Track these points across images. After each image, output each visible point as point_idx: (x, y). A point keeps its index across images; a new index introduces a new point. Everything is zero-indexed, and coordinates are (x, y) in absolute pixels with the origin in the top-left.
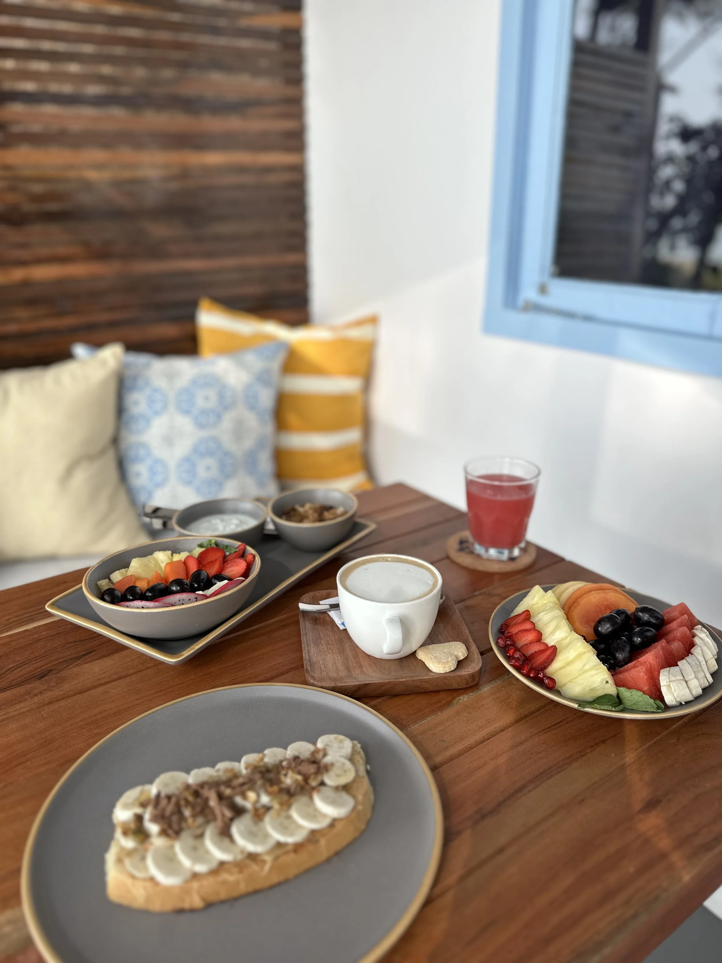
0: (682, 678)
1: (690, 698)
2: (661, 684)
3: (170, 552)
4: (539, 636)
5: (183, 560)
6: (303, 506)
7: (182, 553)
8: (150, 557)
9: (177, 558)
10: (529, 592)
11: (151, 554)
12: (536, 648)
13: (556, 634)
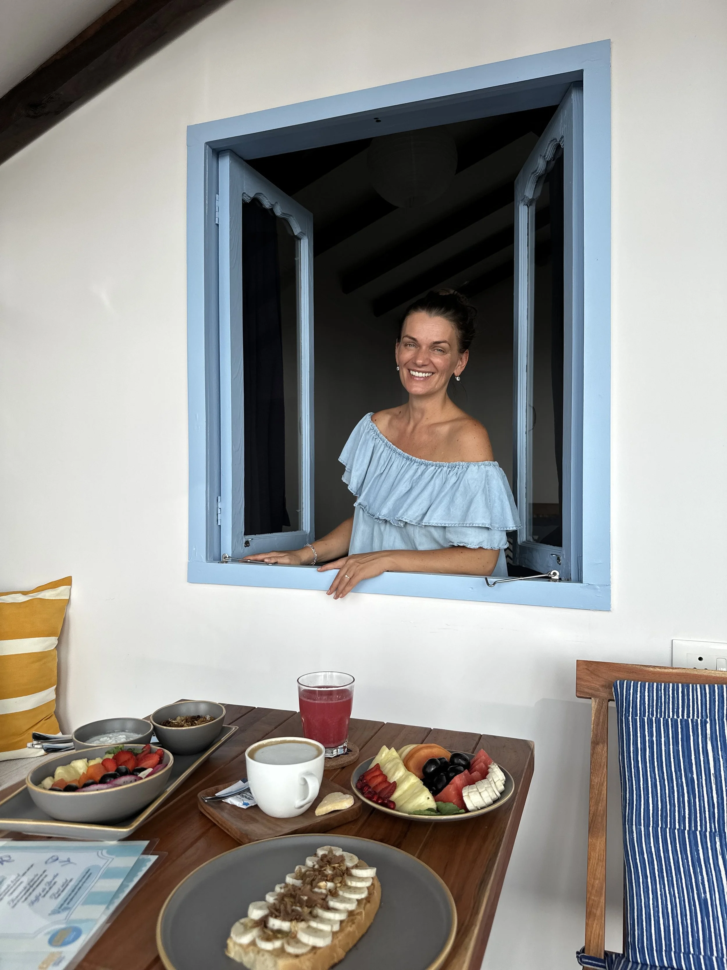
0: (477, 790)
1: (484, 805)
2: (464, 795)
3: (86, 759)
4: (385, 777)
5: (101, 762)
6: (175, 719)
7: (97, 759)
8: (68, 766)
9: (92, 763)
10: (374, 758)
11: (69, 763)
12: (384, 786)
13: (396, 774)
